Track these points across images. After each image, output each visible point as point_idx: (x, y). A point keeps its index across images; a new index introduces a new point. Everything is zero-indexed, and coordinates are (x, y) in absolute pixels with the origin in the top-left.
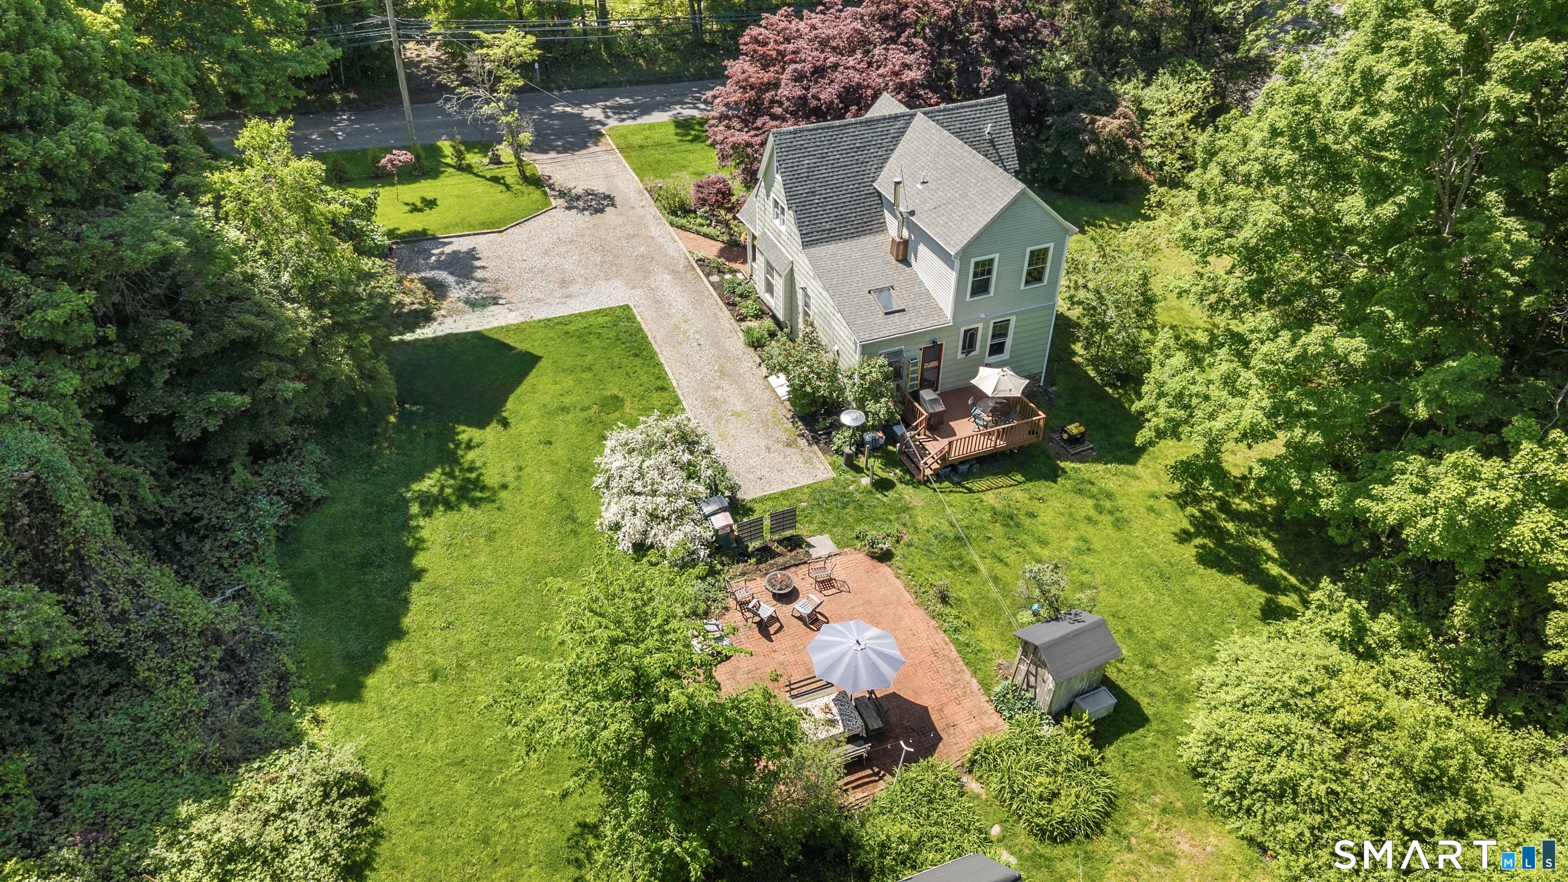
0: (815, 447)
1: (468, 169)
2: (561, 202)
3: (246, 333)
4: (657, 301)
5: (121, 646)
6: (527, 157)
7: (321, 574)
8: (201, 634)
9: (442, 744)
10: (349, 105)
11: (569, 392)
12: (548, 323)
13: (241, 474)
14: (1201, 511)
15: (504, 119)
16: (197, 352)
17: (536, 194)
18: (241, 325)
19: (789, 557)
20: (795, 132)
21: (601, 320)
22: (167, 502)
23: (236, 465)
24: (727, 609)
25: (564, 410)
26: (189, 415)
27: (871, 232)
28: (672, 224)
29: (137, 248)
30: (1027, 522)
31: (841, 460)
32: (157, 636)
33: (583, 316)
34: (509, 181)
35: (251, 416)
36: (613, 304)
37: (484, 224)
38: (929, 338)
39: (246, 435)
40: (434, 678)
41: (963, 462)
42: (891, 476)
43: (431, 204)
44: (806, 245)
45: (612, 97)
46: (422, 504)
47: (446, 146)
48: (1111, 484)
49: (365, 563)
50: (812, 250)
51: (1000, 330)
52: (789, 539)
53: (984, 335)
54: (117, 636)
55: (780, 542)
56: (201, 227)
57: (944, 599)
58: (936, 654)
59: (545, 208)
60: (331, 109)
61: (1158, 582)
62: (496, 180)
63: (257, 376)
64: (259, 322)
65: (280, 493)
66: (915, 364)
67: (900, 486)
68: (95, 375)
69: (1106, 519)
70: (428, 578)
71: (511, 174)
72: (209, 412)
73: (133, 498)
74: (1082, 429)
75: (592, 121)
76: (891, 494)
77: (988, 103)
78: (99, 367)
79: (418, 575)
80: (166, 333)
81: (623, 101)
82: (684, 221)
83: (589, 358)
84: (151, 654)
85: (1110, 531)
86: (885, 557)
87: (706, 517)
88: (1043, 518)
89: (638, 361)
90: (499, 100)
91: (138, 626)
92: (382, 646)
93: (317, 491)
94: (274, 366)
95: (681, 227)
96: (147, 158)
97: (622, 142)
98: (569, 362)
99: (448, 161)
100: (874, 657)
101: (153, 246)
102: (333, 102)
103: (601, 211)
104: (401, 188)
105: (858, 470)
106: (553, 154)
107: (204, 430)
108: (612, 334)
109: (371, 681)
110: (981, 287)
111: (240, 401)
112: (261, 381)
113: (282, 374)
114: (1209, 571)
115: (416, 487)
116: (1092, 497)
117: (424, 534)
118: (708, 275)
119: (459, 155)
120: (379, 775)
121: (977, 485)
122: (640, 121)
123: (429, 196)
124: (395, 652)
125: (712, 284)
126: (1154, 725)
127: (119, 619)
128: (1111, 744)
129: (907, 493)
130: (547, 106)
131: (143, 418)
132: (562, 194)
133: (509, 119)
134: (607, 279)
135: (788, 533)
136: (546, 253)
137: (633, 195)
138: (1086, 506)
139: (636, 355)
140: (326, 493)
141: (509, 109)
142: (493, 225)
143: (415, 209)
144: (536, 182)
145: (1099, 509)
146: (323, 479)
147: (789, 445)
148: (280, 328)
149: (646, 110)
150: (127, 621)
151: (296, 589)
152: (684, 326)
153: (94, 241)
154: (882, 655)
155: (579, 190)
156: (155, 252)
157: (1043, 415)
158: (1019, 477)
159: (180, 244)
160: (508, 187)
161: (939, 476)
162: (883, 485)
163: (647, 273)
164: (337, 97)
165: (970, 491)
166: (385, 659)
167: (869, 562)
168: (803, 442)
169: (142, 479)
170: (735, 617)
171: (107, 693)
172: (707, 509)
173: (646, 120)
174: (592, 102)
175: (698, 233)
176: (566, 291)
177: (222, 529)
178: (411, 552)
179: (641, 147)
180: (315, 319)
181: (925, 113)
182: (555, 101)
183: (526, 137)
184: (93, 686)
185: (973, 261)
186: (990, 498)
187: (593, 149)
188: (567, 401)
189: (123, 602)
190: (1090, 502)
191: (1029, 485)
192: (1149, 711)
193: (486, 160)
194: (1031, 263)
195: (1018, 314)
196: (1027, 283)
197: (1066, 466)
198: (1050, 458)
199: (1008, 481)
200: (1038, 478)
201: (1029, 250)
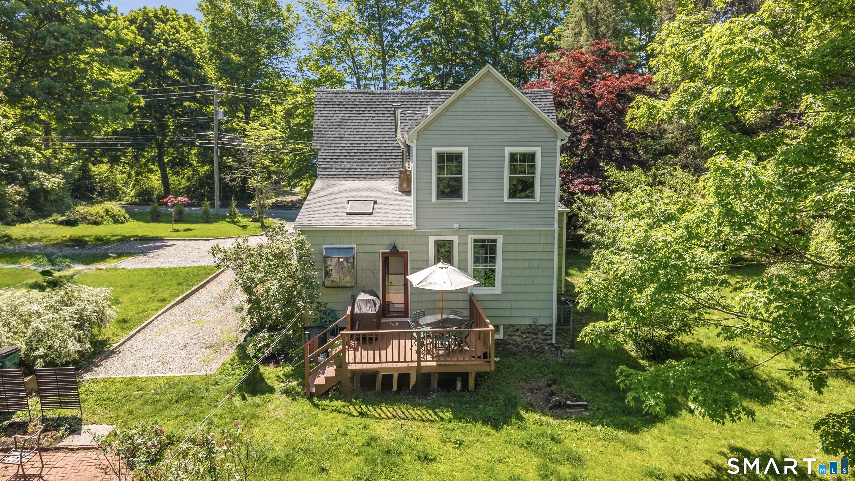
21: (192, 270)
38: (387, 241)
44: (322, 177)
50: (325, 181)
51: (486, 250)
53: (464, 251)
71: (255, 225)
83: (143, 283)
89: (175, 287)
108: (186, 275)
110: (450, 188)
139: (180, 284)
158: (447, 414)
165: (363, 414)
185: (435, 151)
186: (383, 428)
191: (455, 425)
193: (250, 220)
194: (513, 169)
195: (506, 234)
196: (512, 194)
197: (531, 417)
198: (514, 406)
199: (428, 414)
200: (475, 420)
201: (508, 150)
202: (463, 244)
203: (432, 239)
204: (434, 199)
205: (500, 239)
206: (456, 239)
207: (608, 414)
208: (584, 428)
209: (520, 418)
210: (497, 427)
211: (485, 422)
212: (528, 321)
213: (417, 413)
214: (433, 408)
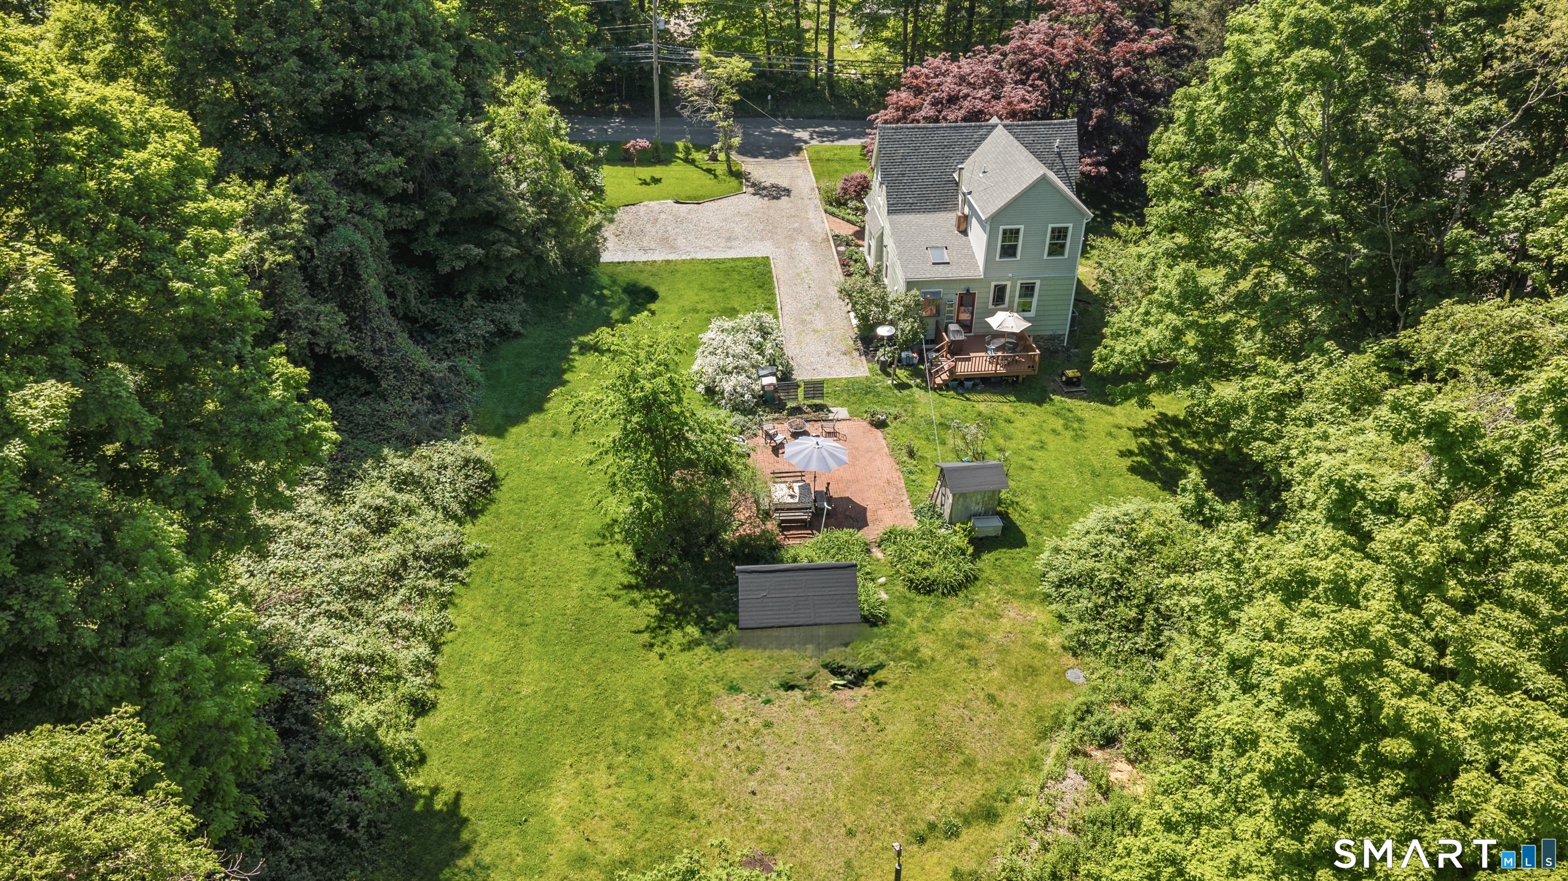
0: (863, 358)
1: (692, 162)
2: (751, 190)
3: (491, 209)
4: (792, 258)
5: (376, 368)
6: (734, 156)
7: (505, 373)
8: (422, 375)
9: (546, 468)
10: (623, 113)
11: (703, 302)
12: (708, 261)
13: (470, 301)
14: (1152, 442)
15: (721, 124)
16: (457, 215)
17: (734, 182)
18: (487, 202)
19: (812, 415)
20: (896, 129)
21: (745, 264)
22: (423, 308)
23: (469, 296)
24: (755, 435)
25: (696, 311)
26: (447, 257)
27: (945, 210)
28: (826, 211)
29: (434, 138)
30: (1002, 424)
31: (877, 367)
32: (396, 369)
33: (733, 260)
34: (718, 173)
35: (482, 266)
36: (759, 255)
37: (689, 198)
38: (963, 286)
39: (478, 280)
40: (554, 435)
41: (969, 378)
42: (912, 382)
43: (656, 181)
44: (890, 212)
45: (822, 126)
46: (581, 348)
47: (680, 145)
48: (1086, 415)
49: (534, 372)
50: (895, 217)
51: (1028, 290)
52: (816, 405)
53: (1013, 292)
54: (375, 361)
55: (809, 406)
56: (474, 135)
57: (911, 454)
58: (889, 483)
59: (738, 192)
60: (610, 114)
61: (1088, 476)
62: (709, 171)
63: (491, 238)
64: (499, 203)
65: (492, 321)
66: (951, 306)
67: (915, 389)
68: (397, 220)
69: (1069, 434)
70: (569, 386)
71: (721, 168)
72: (459, 257)
73: (404, 300)
74: (1078, 374)
75: (800, 140)
76: (906, 392)
77: (1061, 124)
78: (401, 215)
79: (564, 383)
80: (441, 199)
81: (827, 128)
82: (834, 210)
83: (727, 285)
84: (391, 377)
85: (1068, 441)
86: (880, 425)
87: (760, 377)
88: (1017, 424)
89: (760, 291)
90: (719, 110)
91: (388, 360)
92: (528, 415)
93: (516, 327)
94: (503, 236)
95: (833, 214)
96: (453, 92)
97: (814, 156)
98: (711, 285)
99: (680, 155)
100: (825, 454)
101: (441, 138)
102: (613, 109)
103: (778, 198)
104: (638, 169)
105: (888, 375)
106: (761, 159)
107: (453, 268)
108: (749, 273)
109: (514, 430)
110: (1009, 251)
111: (477, 251)
112: (494, 243)
113: (508, 242)
114: (1134, 477)
115: (581, 338)
116: (1066, 419)
117: (576, 364)
118: (837, 246)
119: (687, 151)
120: (503, 474)
121: (974, 397)
122: (836, 143)
123: (657, 176)
124: (534, 419)
125: (838, 252)
126: (1029, 549)
127: (378, 352)
128: (989, 552)
129: (918, 393)
130: (770, 127)
131: (418, 252)
132: (753, 185)
133: (725, 124)
134: (761, 240)
135: (817, 401)
136: (725, 220)
137: (806, 191)
138: (1058, 424)
139: (760, 287)
140: (522, 331)
141: (727, 117)
142: (695, 198)
143: (645, 183)
144: (738, 175)
145: (1066, 427)
146: (523, 323)
147: (845, 354)
148: (512, 210)
149: (844, 136)
150: (383, 355)
151: (487, 378)
152: (804, 275)
153: (411, 131)
154: (832, 455)
155: (768, 184)
156: (442, 143)
157: (1038, 352)
158: (1013, 398)
159: (457, 139)
160: (716, 176)
161: (946, 386)
162: (902, 386)
163: (791, 239)
164: (616, 107)
165: (968, 399)
166: (527, 421)
167: (869, 427)
168: (856, 354)
169: (411, 287)
170: (761, 440)
171: (362, 395)
172: (762, 373)
173: (842, 143)
174: (804, 128)
175: (843, 219)
176: (729, 244)
177: (451, 332)
178: (564, 371)
179: (828, 160)
180: (537, 214)
181: (1005, 126)
182: (776, 125)
183: (736, 141)
184: (356, 389)
185: (1002, 228)
186: (982, 407)
187: (793, 158)
188: (699, 306)
189: (382, 343)
190: (1062, 422)
191: (1017, 404)
192: (1029, 540)
193: (707, 158)
194: (1053, 238)
195: (1042, 279)
196: (1050, 254)
197: (1056, 398)
198: (1046, 391)
199: (1002, 399)
200: (1027, 401)
201: (1050, 226)
202: (1013, 287)
203: (993, 284)
204: (997, 258)
205: (1038, 283)
206: (1009, 284)
207: (1097, 395)
208: (1084, 403)
209: (1052, 400)
210: (1040, 404)
211: (1033, 402)
212: (1049, 333)
213: (995, 398)
214: (1003, 394)
